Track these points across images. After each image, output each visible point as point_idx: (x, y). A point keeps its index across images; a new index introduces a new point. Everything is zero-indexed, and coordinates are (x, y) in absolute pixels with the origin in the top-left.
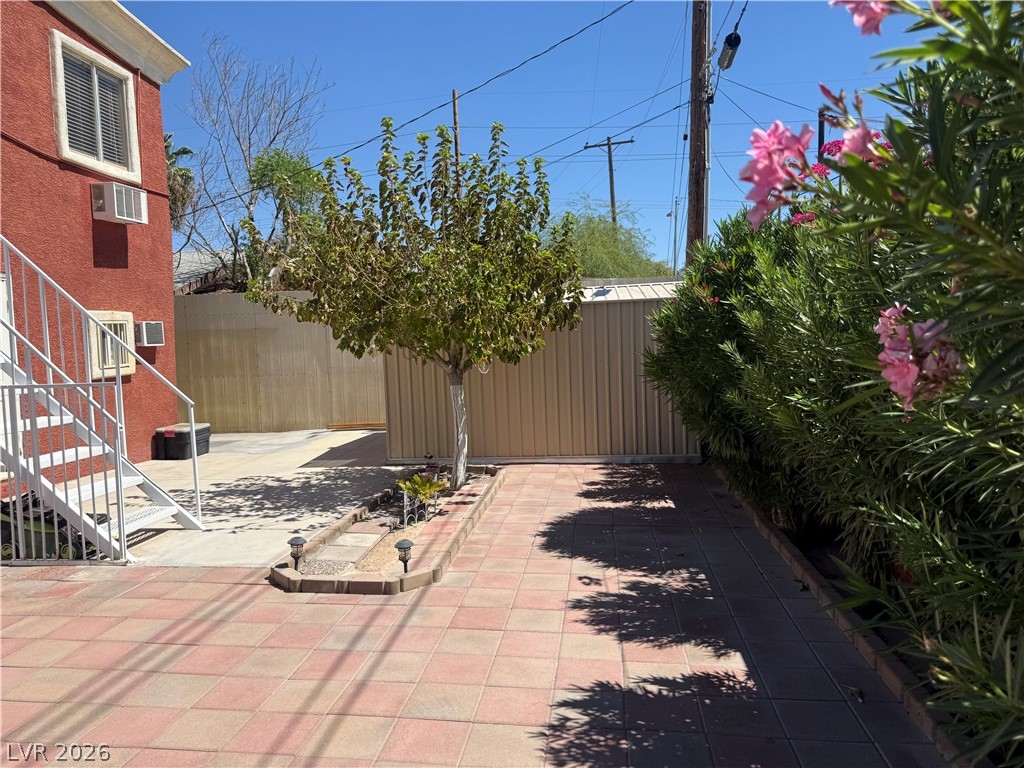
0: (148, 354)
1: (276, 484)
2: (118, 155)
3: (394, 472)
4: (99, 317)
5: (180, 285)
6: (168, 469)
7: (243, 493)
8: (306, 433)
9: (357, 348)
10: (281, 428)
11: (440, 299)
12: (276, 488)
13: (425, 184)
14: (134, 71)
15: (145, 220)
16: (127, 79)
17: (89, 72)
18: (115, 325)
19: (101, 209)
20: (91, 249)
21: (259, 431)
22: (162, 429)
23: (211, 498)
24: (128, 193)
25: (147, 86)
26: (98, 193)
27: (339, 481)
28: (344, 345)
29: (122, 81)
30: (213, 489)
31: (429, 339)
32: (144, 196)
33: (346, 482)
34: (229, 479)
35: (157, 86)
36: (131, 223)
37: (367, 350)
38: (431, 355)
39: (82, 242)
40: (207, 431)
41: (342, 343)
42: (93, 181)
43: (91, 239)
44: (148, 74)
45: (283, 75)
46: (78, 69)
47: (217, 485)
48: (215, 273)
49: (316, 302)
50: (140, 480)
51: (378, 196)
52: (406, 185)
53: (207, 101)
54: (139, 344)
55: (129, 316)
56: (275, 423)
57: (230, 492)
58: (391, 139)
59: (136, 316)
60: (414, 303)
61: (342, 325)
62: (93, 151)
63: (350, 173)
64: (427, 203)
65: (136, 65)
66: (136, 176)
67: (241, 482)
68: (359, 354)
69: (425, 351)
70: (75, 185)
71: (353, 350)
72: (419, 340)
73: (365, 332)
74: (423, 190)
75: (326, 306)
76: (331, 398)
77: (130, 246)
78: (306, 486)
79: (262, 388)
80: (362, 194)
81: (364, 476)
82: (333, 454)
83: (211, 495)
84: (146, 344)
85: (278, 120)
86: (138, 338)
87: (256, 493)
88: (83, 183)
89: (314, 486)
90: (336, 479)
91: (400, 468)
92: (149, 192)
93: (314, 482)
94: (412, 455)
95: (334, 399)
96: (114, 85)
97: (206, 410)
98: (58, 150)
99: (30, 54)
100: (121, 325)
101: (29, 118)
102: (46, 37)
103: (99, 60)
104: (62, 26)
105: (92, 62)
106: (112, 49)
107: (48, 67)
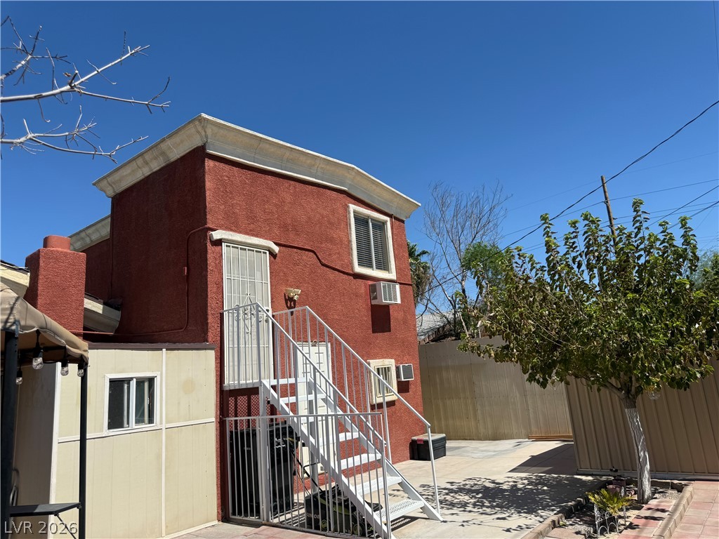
0: (403, 387)
1: (492, 485)
2: (383, 265)
3: (585, 482)
4: (375, 364)
5: (423, 337)
6: (420, 468)
7: (469, 492)
8: (513, 442)
9: (541, 380)
10: (496, 437)
11: (604, 340)
12: (493, 489)
13: (580, 254)
14: (390, 216)
15: (399, 301)
16: (386, 221)
17: (367, 222)
18: (385, 368)
19: (375, 298)
20: (371, 323)
21: (479, 439)
22: (415, 438)
23: (447, 494)
24: (389, 286)
25: (397, 223)
26: (373, 289)
27: (540, 487)
28: (532, 378)
29: (384, 223)
30: (449, 486)
31: (601, 370)
32: (398, 287)
33: (545, 488)
34: (460, 479)
35: (403, 222)
36: (391, 304)
37: (550, 381)
38: (604, 383)
39: (365, 319)
40: (444, 440)
41: (530, 377)
42: (371, 283)
43: (370, 316)
44: (398, 216)
45: (478, 197)
46: (361, 221)
47: (452, 483)
48: (443, 327)
49: (507, 347)
50: (399, 479)
51: (546, 265)
52: (567, 256)
53: (433, 223)
54: (399, 380)
55: (393, 361)
56: (490, 433)
57: (461, 490)
58: (549, 227)
59: (396, 362)
60: (583, 344)
61: (528, 363)
62: (370, 266)
63: (522, 256)
64: (584, 267)
65: (391, 213)
66: (392, 275)
67: (467, 482)
68: (544, 385)
69: (599, 381)
70: (362, 286)
71: (538, 382)
72: (592, 372)
73: (546, 369)
74: (579, 258)
75: (515, 350)
76: (529, 415)
77: (391, 318)
78: (514, 489)
79: (479, 407)
80: (534, 267)
81: (559, 481)
82: (534, 462)
83: (447, 491)
84: (403, 380)
85: (476, 225)
86: (398, 376)
87: (477, 492)
88: (365, 285)
89: (520, 489)
90: (537, 484)
91: (590, 478)
92: (400, 284)
93: (520, 486)
94: (599, 467)
95: (531, 416)
96: (380, 226)
97: (443, 423)
98: (352, 268)
99: (338, 219)
100: (388, 368)
101: (339, 253)
102: (346, 208)
103: (372, 215)
104: (353, 201)
105: (369, 217)
106: (379, 207)
107: (348, 225)
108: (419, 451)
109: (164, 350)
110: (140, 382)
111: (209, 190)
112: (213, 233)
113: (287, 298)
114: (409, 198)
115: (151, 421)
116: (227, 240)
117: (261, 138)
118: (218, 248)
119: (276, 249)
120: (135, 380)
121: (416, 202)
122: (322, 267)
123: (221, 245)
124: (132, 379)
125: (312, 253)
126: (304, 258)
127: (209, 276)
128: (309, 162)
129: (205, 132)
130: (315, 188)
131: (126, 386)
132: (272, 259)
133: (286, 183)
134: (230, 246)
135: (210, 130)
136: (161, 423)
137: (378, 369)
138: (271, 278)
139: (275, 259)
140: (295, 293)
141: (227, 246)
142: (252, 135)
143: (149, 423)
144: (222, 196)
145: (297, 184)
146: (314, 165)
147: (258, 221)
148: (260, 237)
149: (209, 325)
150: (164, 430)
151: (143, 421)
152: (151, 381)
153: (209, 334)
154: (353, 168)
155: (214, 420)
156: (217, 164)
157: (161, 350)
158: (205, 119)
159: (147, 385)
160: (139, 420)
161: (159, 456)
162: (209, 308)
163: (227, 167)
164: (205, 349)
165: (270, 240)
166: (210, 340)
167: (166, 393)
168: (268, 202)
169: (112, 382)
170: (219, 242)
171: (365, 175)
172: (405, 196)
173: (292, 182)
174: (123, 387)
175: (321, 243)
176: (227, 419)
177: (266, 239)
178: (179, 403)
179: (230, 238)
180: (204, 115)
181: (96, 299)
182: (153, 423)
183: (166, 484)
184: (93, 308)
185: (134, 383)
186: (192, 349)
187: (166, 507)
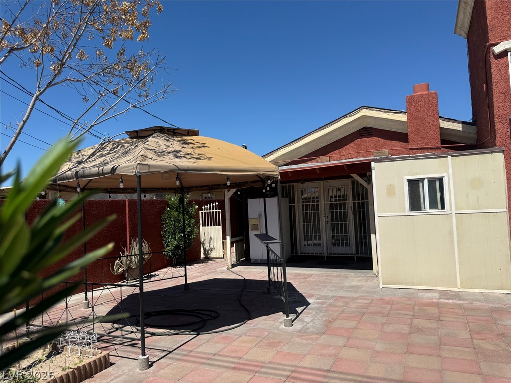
109: (449, 157)
110: (431, 181)
112: (495, 47)
115: (443, 207)
118: (503, 60)
120: (426, 180)
123: (507, 55)
124: (424, 179)
127: (494, 88)
131: (421, 184)
136: (451, 210)
143: (442, 209)
149: (497, 131)
150: (454, 216)
151: (436, 208)
152: (441, 180)
153: (497, 139)
155: (505, 210)
157: (447, 156)
159: (437, 184)
160: (433, 205)
161: (451, 233)
162: (495, 117)
164: (492, 152)
166: (498, 144)
167: (454, 188)
169: (409, 181)
170: (504, 54)
174: (418, 184)
178: (467, 196)
181: (455, 121)
182: (444, 209)
183: (458, 253)
184: (454, 128)
185: (426, 182)
186: (477, 154)
187: (460, 269)
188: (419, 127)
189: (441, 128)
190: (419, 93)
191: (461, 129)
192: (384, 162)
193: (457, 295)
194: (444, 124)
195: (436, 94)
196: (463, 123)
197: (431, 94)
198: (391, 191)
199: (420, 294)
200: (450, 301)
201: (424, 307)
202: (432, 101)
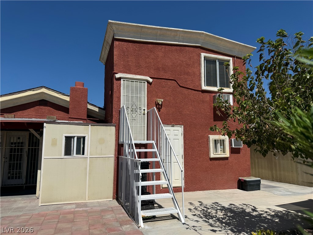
0: (234, 151)
4: (212, 137)
14: (232, 57)
15: (232, 104)
16: (230, 60)
17: (216, 62)
18: (220, 140)
20: (213, 116)
22: (240, 178)
25: (239, 60)
26: (215, 98)
32: (231, 96)
39: (209, 114)
40: (259, 181)
42: (214, 95)
43: (213, 113)
44: (239, 56)
46: (210, 62)
54: (231, 147)
55: (226, 137)
59: (231, 137)
62: (216, 85)
65: (234, 55)
66: (231, 90)
70: (207, 97)
84: (233, 147)
86: (230, 145)
88: (210, 96)
98: (201, 87)
99: (193, 62)
100: (223, 140)
101: (192, 80)
102: (199, 56)
103: (218, 57)
104: (205, 51)
105: (216, 59)
106: (224, 52)
107: (200, 64)
108: (243, 186)
110: (79, 138)
111: (116, 55)
112: (116, 75)
113: (157, 103)
114: (246, 45)
115: (83, 154)
116: (123, 77)
117: (142, 26)
118: (118, 82)
119: (151, 80)
120: (76, 137)
121: (252, 47)
122: (180, 88)
123: (121, 80)
124: (75, 137)
125: (174, 81)
126: (169, 84)
127: (114, 94)
128: (173, 34)
129: (113, 29)
130: (178, 47)
131: (73, 140)
132: (149, 85)
133: (160, 47)
134: (125, 80)
135: (115, 27)
136: (87, 155)
137: (215, 141)
138: (147, 94)
139: (151, 85)
140: (160, 101)
141: (123, 80)
142: (136, 26)
143: (83, 155)
144: (122, 57)
145: (167, 47)
146: (177, 35)
147: (142, 67)
148: (143, 75)
149: (113, 116)
150: (88, 158)
151: (80, 154)
152: (84, 138)
153: (113, 119)
154: (203, 33)
155: (113, 156)
156: (120, 42)
157: (89, 125)
158: (111, 22)
159: (81, 140)
160: (78, 152)
161: (86, 168)
162: (113, 108)
163: (126, 44)
164: (110, 126)
165: (148, 76)
166: (113, 122)
167: (91, 143)
168: (148, 58)
169: (66, 137)
170: (119, 79)
171: (211, 36)
172: (243, 44)
173: (163, 46)
174: (71, 139)
175: (181, 76)
176: (120, 156)
177: (146, 76)
178: (97, 148)
179: (125, 76)
180: (110, 21)
181: (95, 106)
182: (84, 155)
183: (89, 180)
184: (94, 110)
185: (76, 138)
186: (104, 126)
187: (88, 189)
188: (76, 106)
189: (88, 109)
190: (78, 87)
191: (98, 111)
192: (52, 124)
193: (85, 205)
194: (90, 107)
195: (87, 89)
196: (99, 108)
197: (84, 89)
198: (54, 143)
199: (65, 207)
200: (81, 209)
201: (65, 215)
202: (84, 93)
